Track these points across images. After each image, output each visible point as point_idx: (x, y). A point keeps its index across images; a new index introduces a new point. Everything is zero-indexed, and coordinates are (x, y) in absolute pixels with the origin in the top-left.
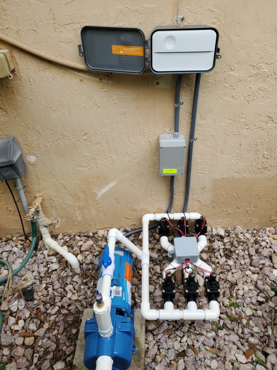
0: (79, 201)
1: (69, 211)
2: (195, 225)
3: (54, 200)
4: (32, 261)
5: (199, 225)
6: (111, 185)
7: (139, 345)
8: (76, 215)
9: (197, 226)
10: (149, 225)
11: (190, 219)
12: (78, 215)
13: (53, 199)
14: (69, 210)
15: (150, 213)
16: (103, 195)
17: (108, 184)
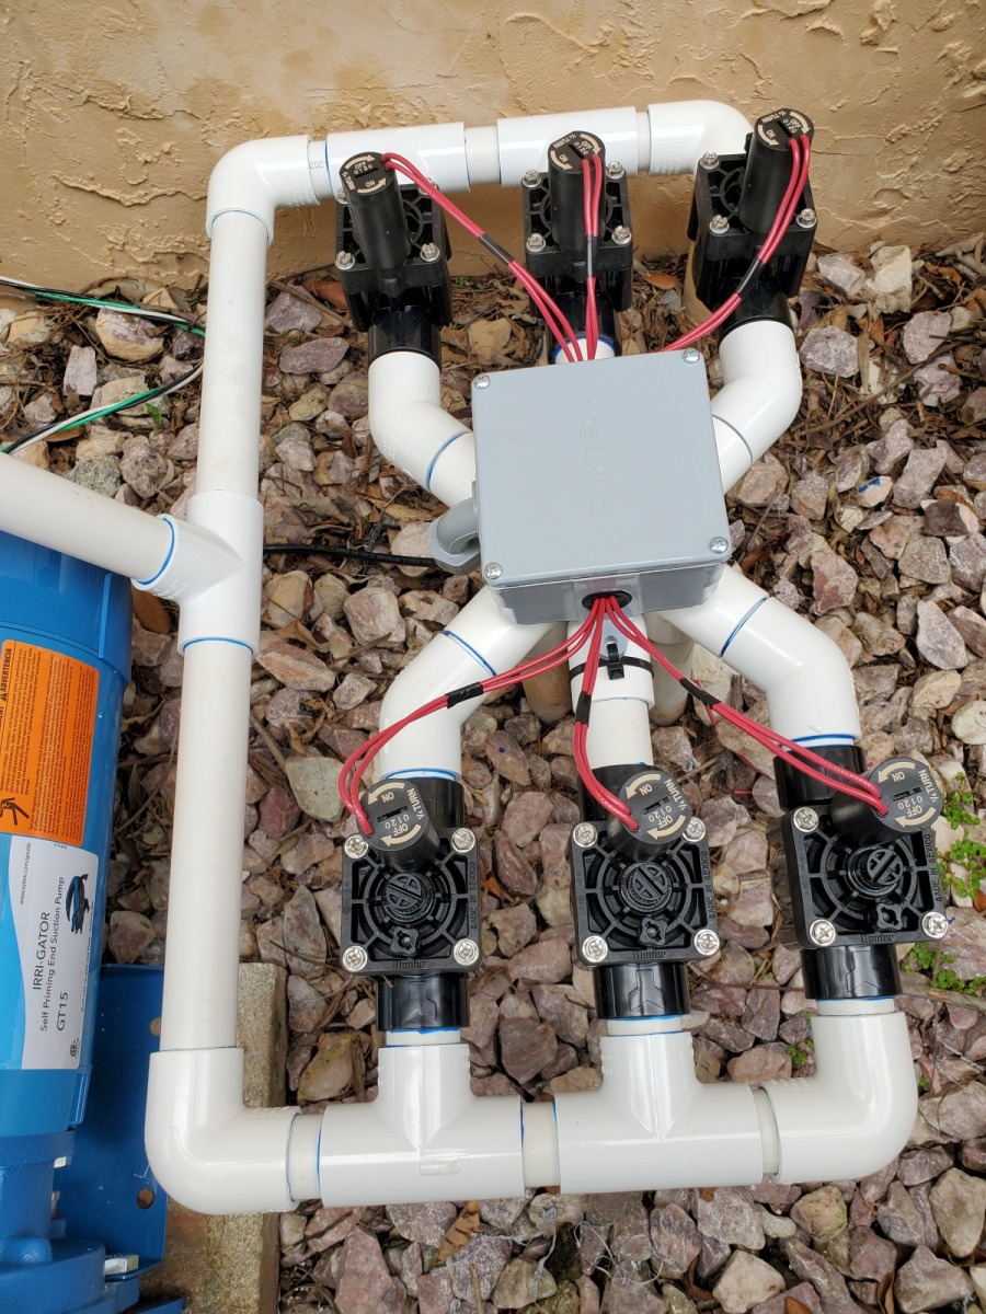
2: (695, 227)
5: (734, 223)
7: (215, 1275)
9: (719, 226)
10: (274, 252)
11: (645, 169)
15: (280, 127)
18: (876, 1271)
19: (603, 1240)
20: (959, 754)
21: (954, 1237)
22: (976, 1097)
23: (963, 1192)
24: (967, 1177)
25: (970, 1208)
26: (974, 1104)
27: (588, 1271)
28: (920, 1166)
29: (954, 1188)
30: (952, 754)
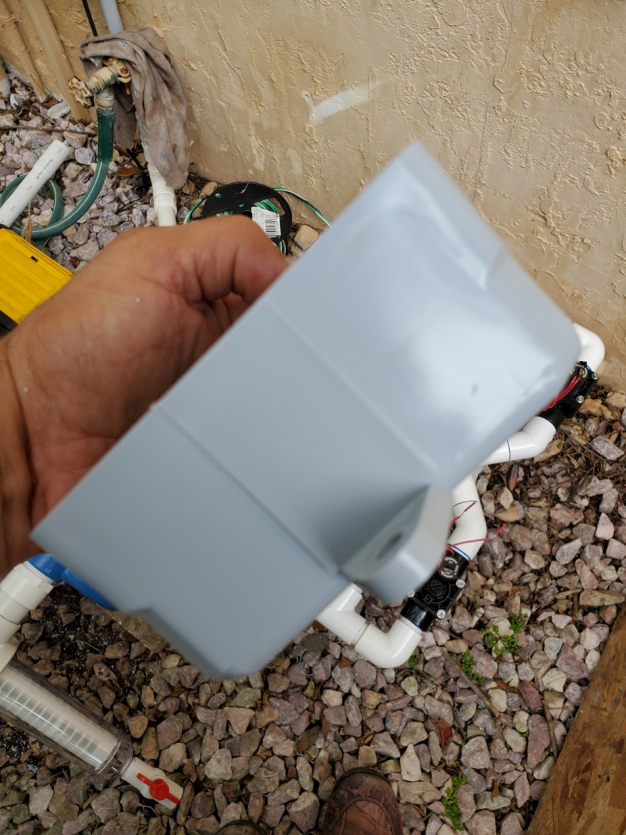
0: (260, 107)
1: (232, 127)
3: (193, 69)
4: (111, 220)
6: (355, 96)
8: (252, 150)
12: (255, 152)
13: (193, 65)
14: (234, 125)
16: (327, 120)
17: (343, 87)
18: (373, 727)
19: (302, 652)
20: (534, 609)
21: (404, 738)
22: (446, 709)
23: (418, 731)
24: (424, 729)
25: (416, 736)
26: (444, 710)
27: (291, 656)
28: (411, 713)
29: (417, 727)
30: (531, 608)
